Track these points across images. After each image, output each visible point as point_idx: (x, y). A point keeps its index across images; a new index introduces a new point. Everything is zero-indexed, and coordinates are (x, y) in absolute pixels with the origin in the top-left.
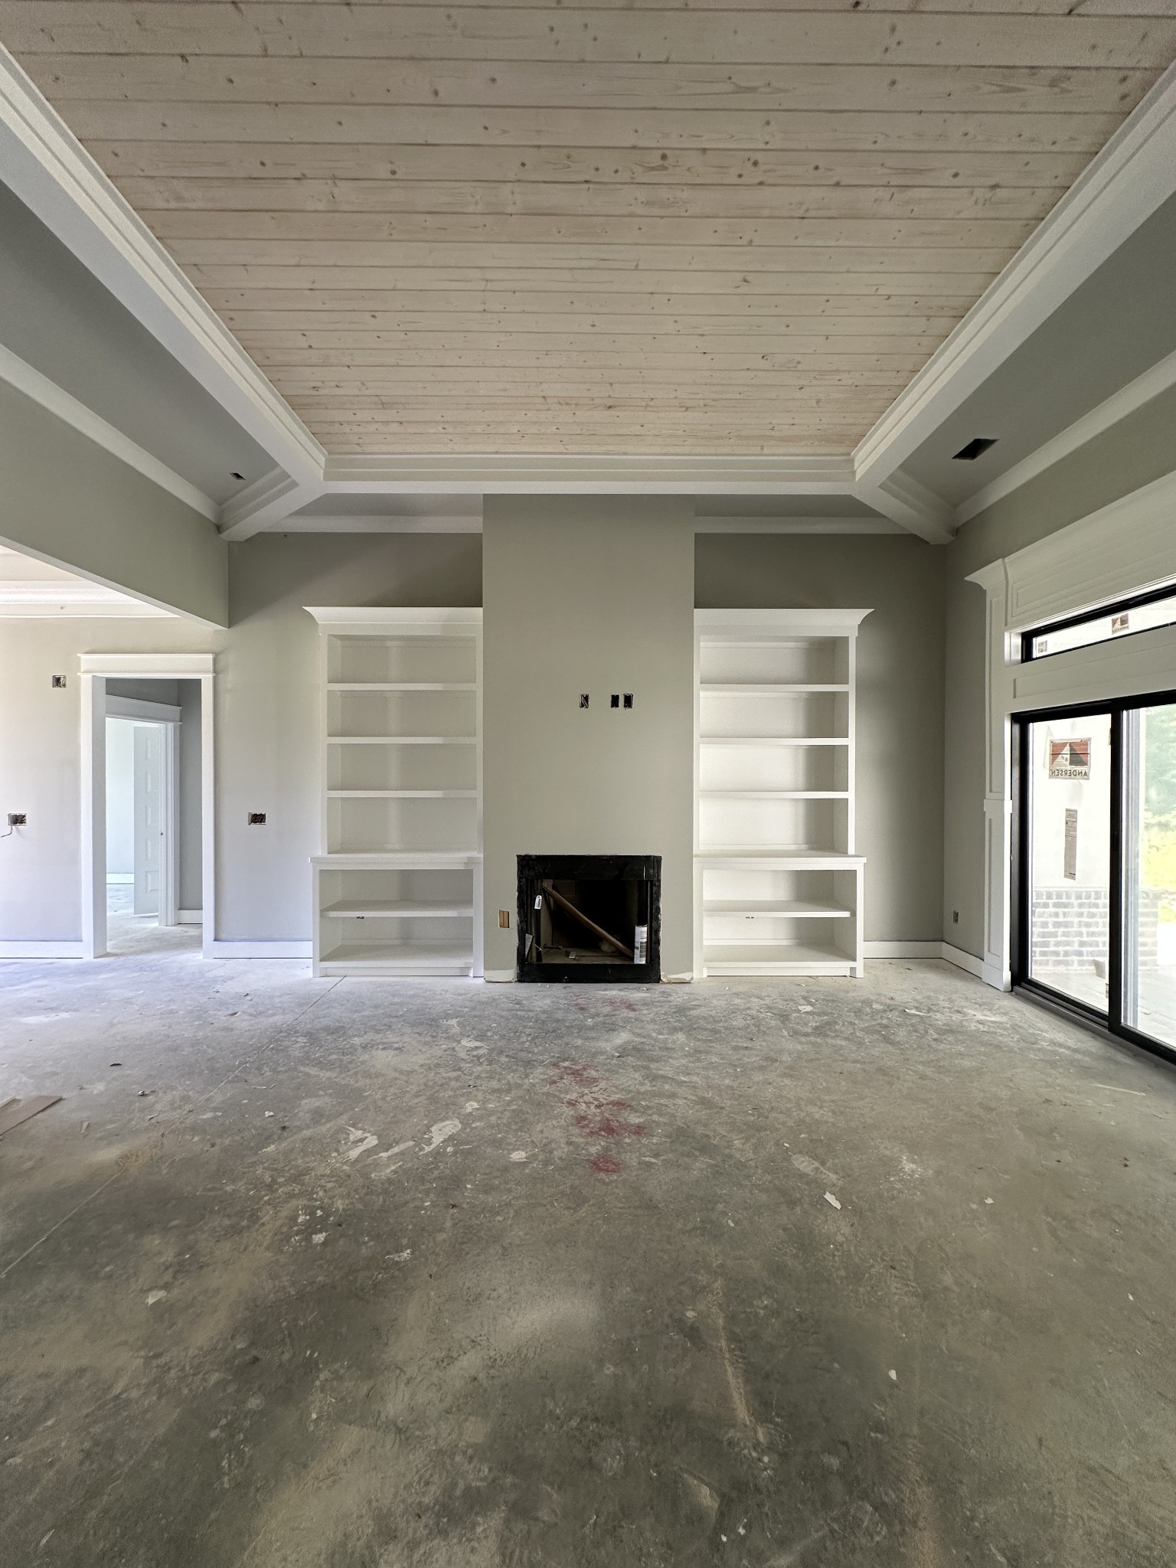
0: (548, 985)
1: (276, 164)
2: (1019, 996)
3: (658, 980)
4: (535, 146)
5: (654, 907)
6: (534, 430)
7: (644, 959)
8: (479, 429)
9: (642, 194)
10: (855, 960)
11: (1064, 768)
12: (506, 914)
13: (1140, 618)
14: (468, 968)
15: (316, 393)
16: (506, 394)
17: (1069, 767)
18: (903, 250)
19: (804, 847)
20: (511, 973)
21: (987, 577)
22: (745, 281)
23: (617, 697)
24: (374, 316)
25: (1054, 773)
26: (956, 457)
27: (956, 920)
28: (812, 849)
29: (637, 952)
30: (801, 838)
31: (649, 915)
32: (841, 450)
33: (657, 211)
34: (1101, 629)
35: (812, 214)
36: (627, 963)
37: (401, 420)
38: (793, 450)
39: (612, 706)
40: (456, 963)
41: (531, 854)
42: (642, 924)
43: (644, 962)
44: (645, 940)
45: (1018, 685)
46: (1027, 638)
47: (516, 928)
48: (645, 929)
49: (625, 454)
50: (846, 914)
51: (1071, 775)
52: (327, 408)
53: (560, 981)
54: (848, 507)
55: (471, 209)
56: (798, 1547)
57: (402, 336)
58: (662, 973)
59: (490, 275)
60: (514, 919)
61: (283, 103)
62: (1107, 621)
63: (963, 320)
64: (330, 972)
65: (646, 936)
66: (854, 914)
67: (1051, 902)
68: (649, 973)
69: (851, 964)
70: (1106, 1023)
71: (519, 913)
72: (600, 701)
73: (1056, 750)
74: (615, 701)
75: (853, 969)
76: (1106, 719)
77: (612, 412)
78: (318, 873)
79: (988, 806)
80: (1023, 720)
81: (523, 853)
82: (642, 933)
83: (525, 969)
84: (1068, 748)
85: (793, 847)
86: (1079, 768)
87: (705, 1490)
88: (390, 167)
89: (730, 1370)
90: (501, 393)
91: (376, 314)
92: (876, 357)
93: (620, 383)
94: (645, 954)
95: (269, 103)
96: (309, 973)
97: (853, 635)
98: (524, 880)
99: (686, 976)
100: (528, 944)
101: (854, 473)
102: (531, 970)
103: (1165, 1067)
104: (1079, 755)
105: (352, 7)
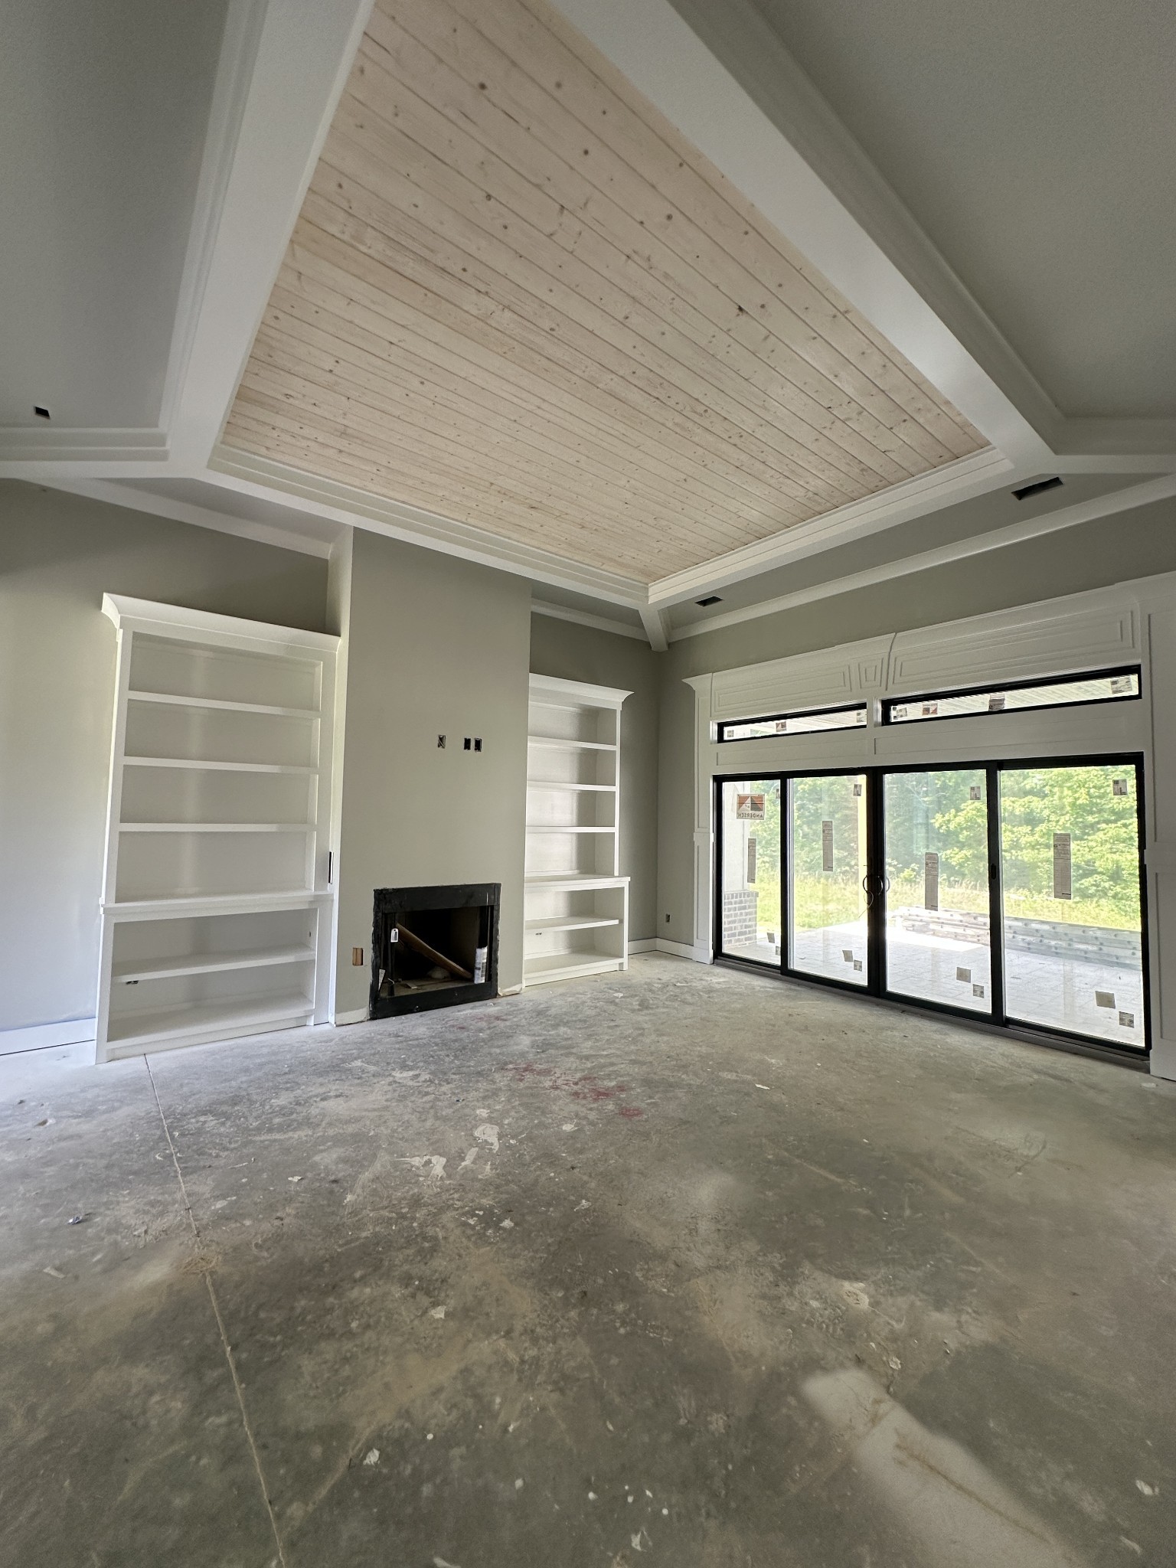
0: (403, 1017)
1: (474, 276)
2: (718, 965)
3: (496, 995)
4: (650, 369)
5: (494, 929)
6: (457, 499)
7: (484, 978)
8: (410, 482)
9: (679, 419)
10: (622, 957)
11: (747, 813)
12: (359, 952)
13: (793, 725)
14: (307, 1017)
15: (286, 400)
16: (466, 471)
17: (750, 812)
18: (760, 499)
19: (576, 872)
20: (364, 1012)
21: (699, 684)
22: (685, 480)
23: (470, 740)
24: (422, 383)
25: (740, 816)
26: (697, 603)
27: (668, 921)
28: (581, 873)
29: (477, 972)
30: (574, 865)
31: (488, 937)
32: (644, 580)
33: (678, 430)
34: (770, 728)
35: (743, 468)
36: (467, 984)
37: (342, 449)
38: (619, 572)
39: (465, 748)
40: (294, 1012)
41: (388, 887)
42: (481, 946)
43: (483, 981)
44: (485, 961)
45: (719, 757)
46: (721, 727)
47: (371, 964)
48: (485, 950)
49: (509, 538)
50: (616, 922)
51: (752, 816)
52: (277, 413)
53: (411, 1012)
54: (632, 617)
55: (577, 372)
56: (906, 1206)
57: (430, 403)
58: (499, 989)
59: (545, 406)
60: (369, 956)
61: (526, 258)
62: (773, 723)
63: (760, 540)
64: (118, 1053)
65: (485, 956)
66: (621, 921)
67: (733, 900)
68: (488, 991)
69: (620, 960)
70: (779, 971)
71: (374, 949)
72: (455, 743)
73: (742, 800)
74: (467, 743)
75: (621, 964)
76: (777, 783)
77: (532, 512)
78: (112, 928)
79: (697, 838)
80: (719, 780)
81: (380, 887)
82: (482, 954)
83: (378, 1005)
84: (749, 799)
85: (570, 873)
86: (757, 813)
87: (860, 1210)
88: (554, 326)
89: (812, 1168)
90: (464, 469)
91: (425, 382)
92: (708, 541)
93: (554, 496)
94: (484, 973)
95: (516, 253)
96: (90, 1059)
97: (619, 709)
98: (380, 914)
99: (516, 988)
100: (381, 979)
101: (647, 597)
102: (384, 1006)
103: (817, 989)
104: (757, 804)
105: (630, 261)
